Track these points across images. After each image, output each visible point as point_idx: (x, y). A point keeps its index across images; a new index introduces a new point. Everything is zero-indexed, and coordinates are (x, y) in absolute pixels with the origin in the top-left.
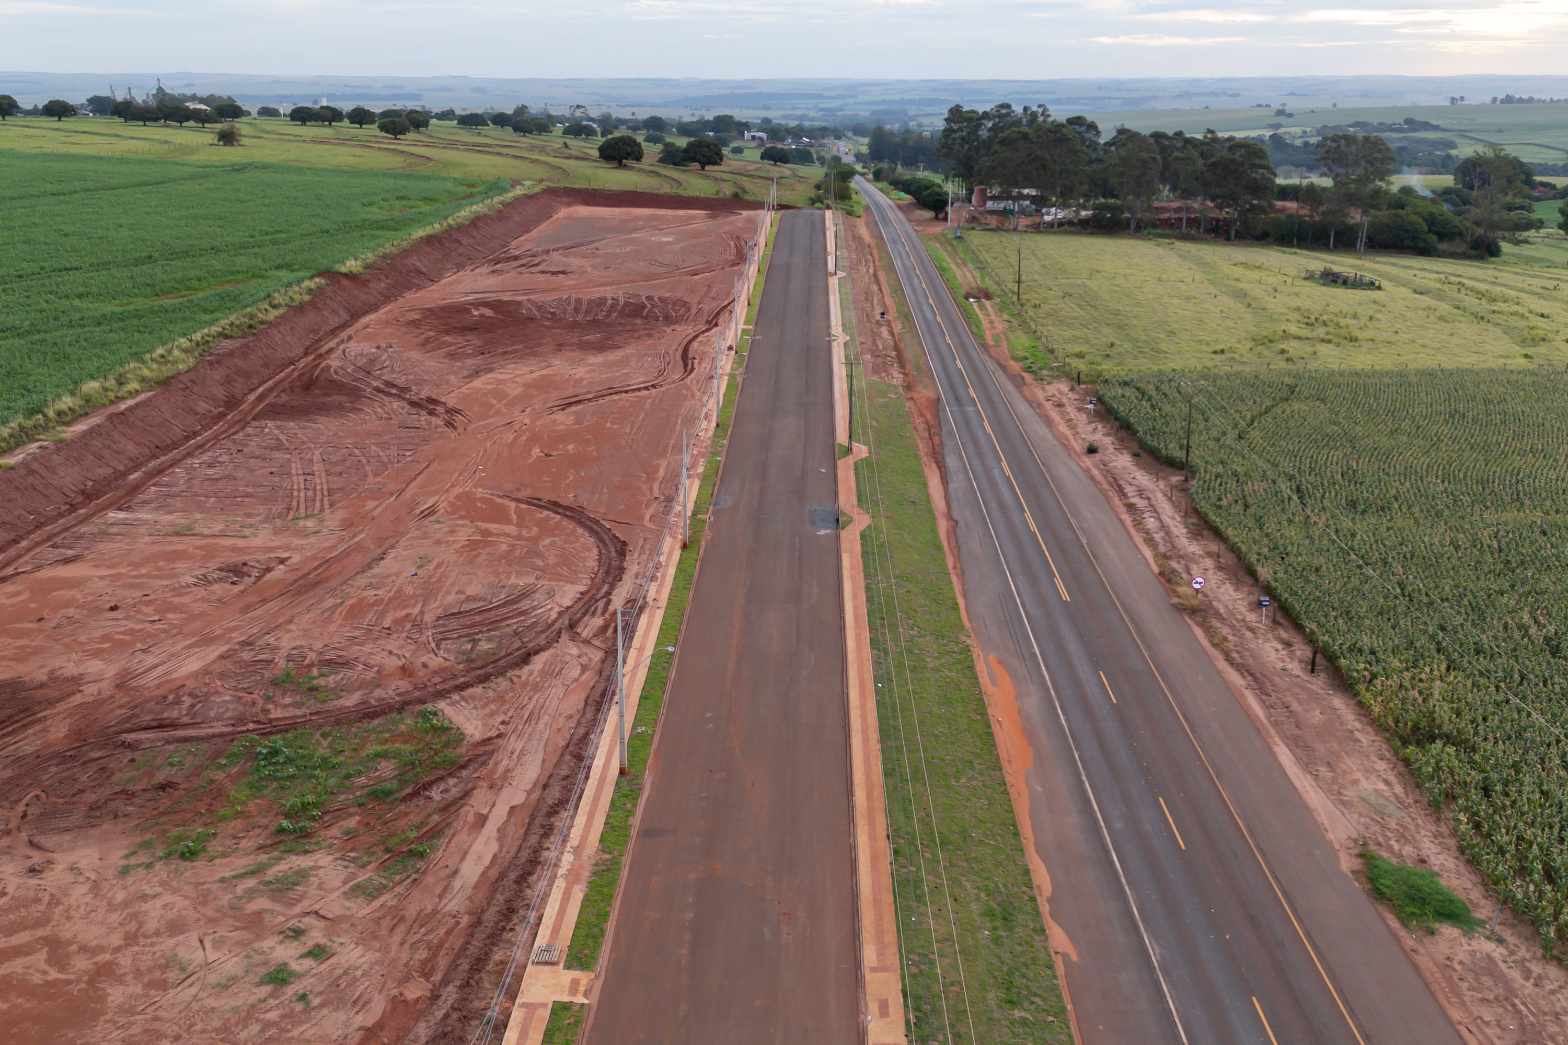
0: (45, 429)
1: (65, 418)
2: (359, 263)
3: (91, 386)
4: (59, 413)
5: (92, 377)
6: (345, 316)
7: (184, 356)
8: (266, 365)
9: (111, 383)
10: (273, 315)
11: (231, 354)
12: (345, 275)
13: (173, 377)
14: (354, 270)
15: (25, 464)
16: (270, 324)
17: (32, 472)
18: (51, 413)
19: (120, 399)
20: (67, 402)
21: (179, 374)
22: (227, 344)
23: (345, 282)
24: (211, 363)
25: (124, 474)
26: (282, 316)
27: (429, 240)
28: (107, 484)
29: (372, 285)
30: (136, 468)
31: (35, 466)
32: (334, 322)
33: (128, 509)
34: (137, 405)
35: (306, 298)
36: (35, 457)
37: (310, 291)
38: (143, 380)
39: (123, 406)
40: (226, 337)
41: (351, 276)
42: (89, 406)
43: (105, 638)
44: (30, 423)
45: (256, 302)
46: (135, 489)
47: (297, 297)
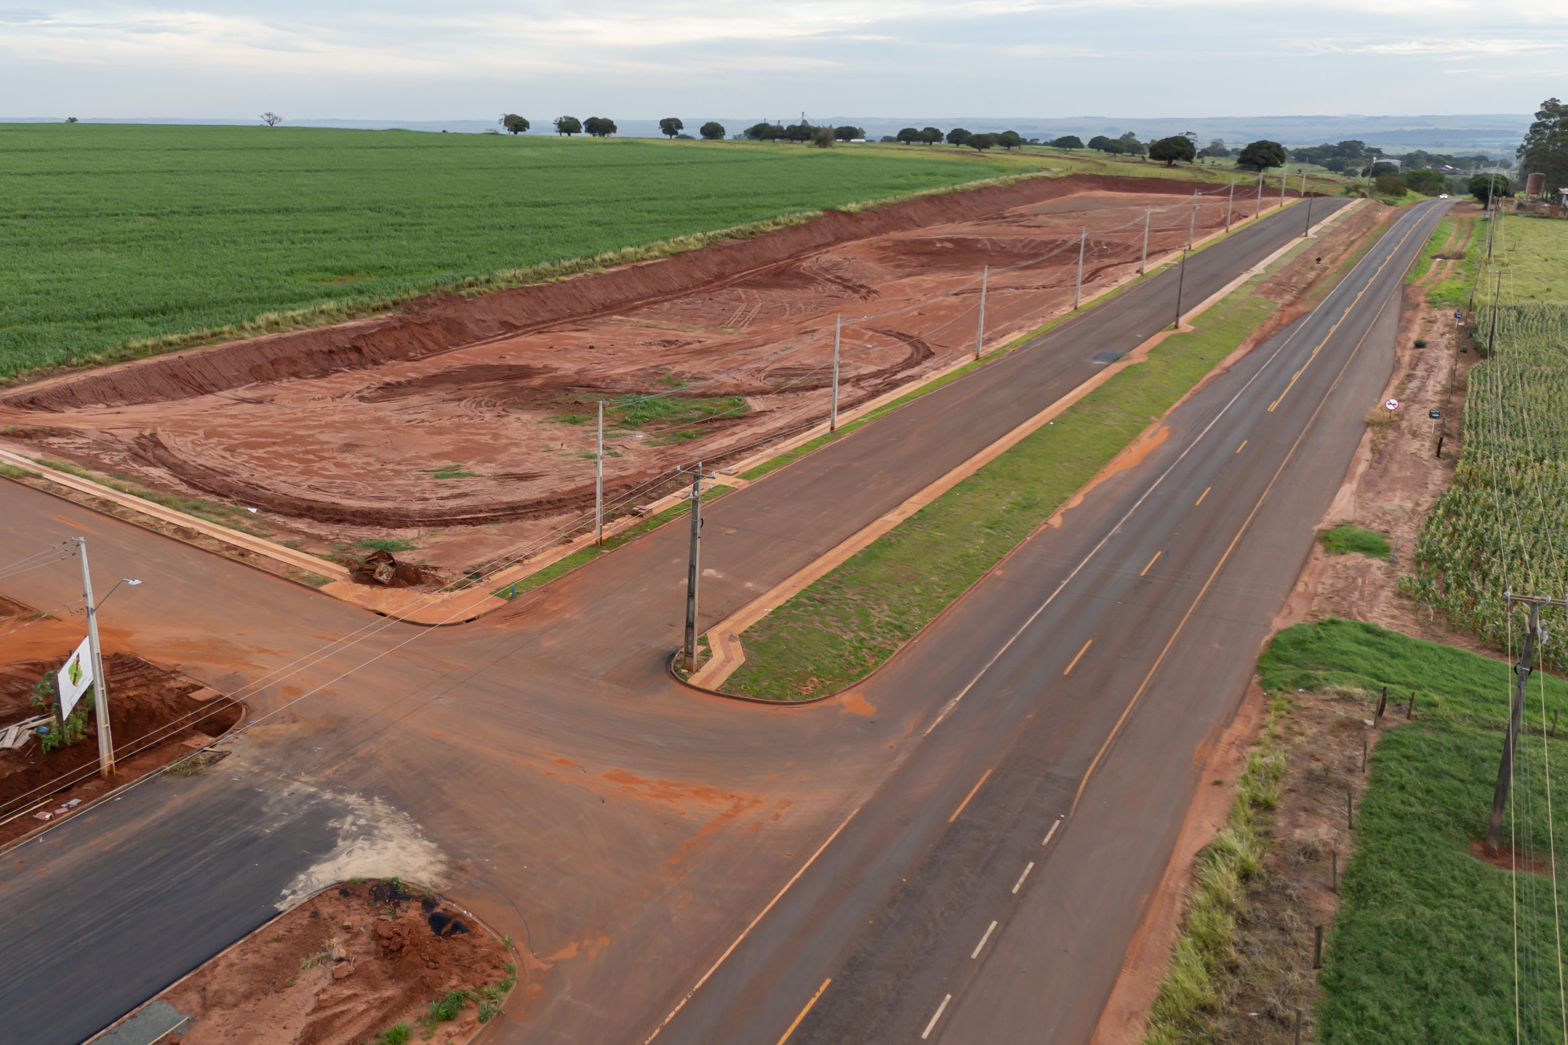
0: (591, 266)
1: (605, 263)
2: (859, 206)
3: (628, 250)
4: (603, 261)
5: (631, 246)
6: (831, 238)
7: (696, 242)
8: (755, 259)
9: (642, 250)
10: (771, 228)
11: (731, 248)
12: (844, 213)
13: (683, 253)
14: (852, 210)
15: (573, 282)
16: (767, 234)
17: (575, 287)
18: (598, 259)
19: (643, 259)
20: (610, 255)
21: (688, 251)
22: (730, 242)
23: (840, 217)
24: (714, 250)
25: (632, 301)
26: (779, 231)
27: (930, 199)
28: (620, 303)
29: (864, 223)
30: (640, 299)
31: (578, 284)
32: (820, 240)
33: (627, 316)
34: (653, 264)
35: (803, 222)
36: (580, 280)
37: (808, 218)
38: (663, 251)
39: (644, 263)
40: (732, 237)
41: (848, 214)
42: (624, 259)
43: (580, 357)
44: (583, 262)
45: (762, 219)
46: (636, 308)
47: (796, 221)
